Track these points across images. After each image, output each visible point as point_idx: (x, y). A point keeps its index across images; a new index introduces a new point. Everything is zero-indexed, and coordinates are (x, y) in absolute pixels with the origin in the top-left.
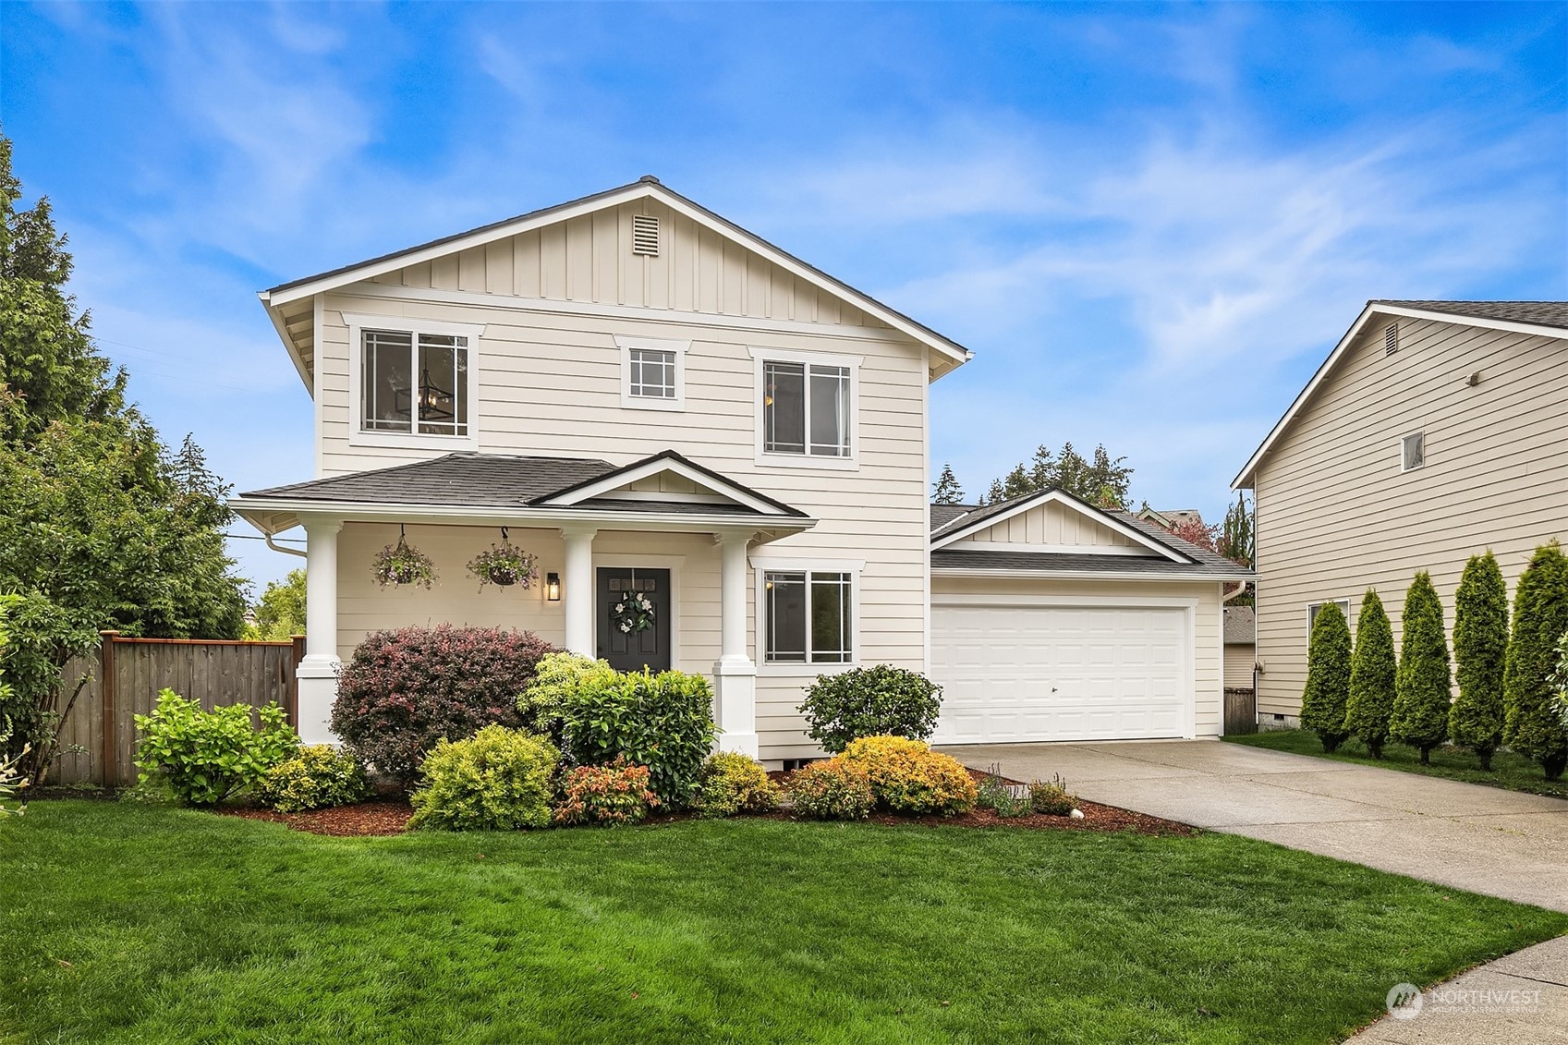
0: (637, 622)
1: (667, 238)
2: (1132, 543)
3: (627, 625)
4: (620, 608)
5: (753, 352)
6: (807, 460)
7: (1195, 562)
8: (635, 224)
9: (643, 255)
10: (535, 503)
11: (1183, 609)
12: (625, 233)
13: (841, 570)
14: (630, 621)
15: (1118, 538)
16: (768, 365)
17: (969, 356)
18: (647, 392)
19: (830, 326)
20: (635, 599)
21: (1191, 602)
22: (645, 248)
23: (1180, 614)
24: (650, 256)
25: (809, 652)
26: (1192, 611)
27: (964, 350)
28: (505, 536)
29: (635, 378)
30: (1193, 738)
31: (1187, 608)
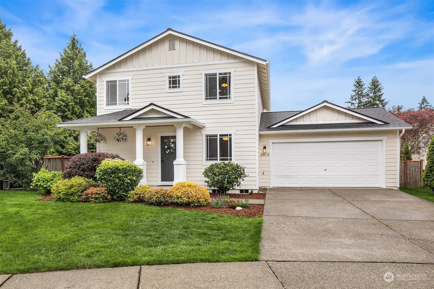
0: (170, 150)
1: (177, 44)
2: (360, 118)
3: (168, 151)
4: (166, 147)
5: (202, 72)
6: (218, 101)
7: (386, 123)
8: (169, 42)
9: (171, 50)
10: (120, 120)
11: (381, 140)
12: (166, 45)
13: (229, 133)
14: (168, 150)
15: (353, 117)
16: (206, 75)
17: (267, 62)
18: (173, 87)
19: (225, 60)
20: (170, 144)
21: (384, 138)
22: (172, 48)
23: (380, 142)
24: (173, 50)
25: (219, 158)
26: (384, 141)
27: (265, 61)
28: (120, 129)
29: (170, 84)
30: (385, 187)
31: (383, 140)
